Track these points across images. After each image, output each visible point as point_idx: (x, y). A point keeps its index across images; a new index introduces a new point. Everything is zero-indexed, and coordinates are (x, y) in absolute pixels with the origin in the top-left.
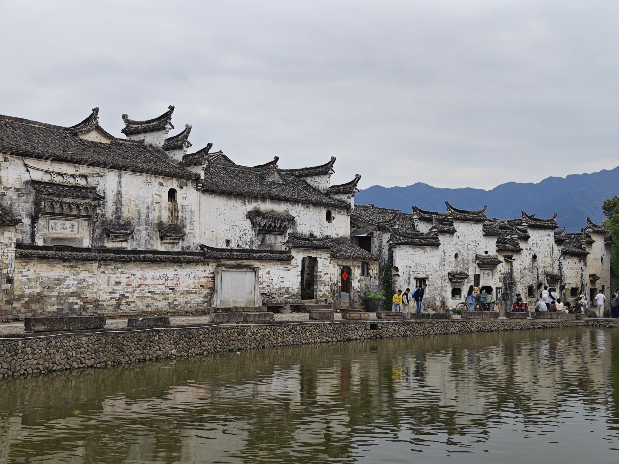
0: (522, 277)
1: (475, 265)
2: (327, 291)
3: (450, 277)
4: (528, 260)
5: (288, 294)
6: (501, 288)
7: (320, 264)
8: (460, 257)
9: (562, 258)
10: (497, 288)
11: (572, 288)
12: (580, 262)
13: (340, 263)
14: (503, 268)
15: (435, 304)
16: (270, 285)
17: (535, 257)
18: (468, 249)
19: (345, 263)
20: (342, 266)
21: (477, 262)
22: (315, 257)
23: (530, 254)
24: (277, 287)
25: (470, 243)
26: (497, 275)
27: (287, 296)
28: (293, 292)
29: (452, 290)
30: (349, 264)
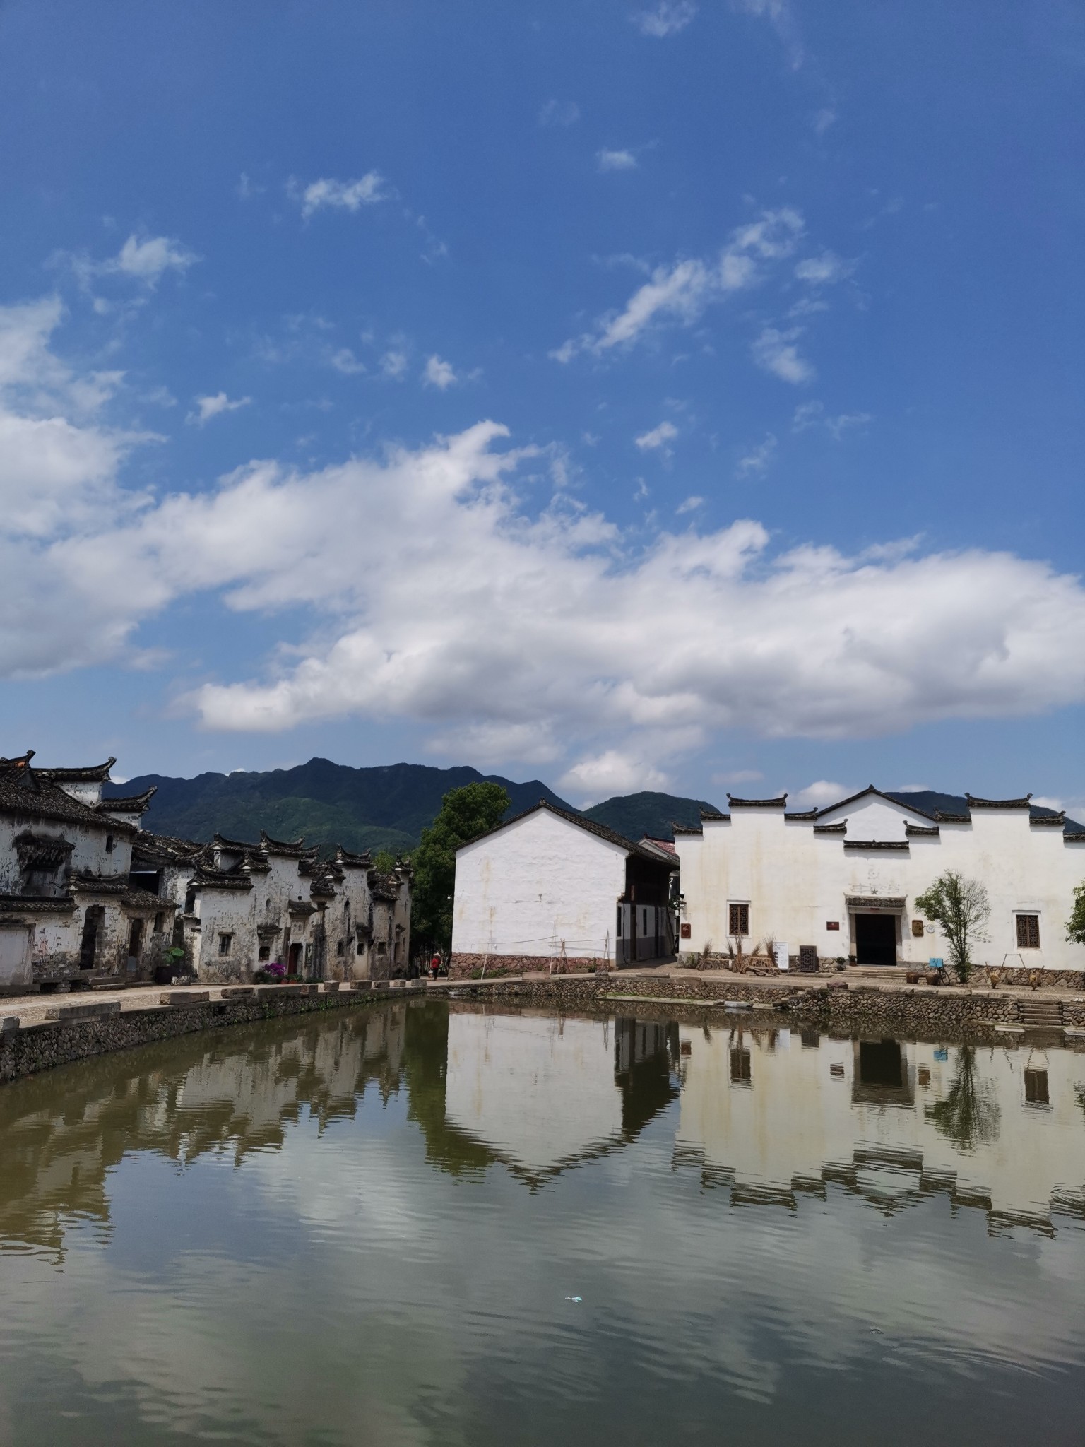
0: (333, 930)
1: (287, 915)
2: (112, 956)
3: (260, 932)
4: (341, 907)
5: (64, 963)
6: (311, 945)
7: (107, 916)
8: (272, 905)
9: (373, 904)
10: (308, 945)
11: (380, 943)
12: (389, 910)
13: (131, 914)
14: (315, 918)
15: (240, 969)
16: (44, 950)
17: (347, 904)
18: (281, 893)
19: (138, 915)
20: (132, 918)
21: (290, 910)
22: (103, 906)
23: (343, 899)
24: (51, 952)
25: (284, 885)
26: (309, 928)
27: (62, 966)
28: (71, 959)
29: (260, 950)
30: (142, 915)
